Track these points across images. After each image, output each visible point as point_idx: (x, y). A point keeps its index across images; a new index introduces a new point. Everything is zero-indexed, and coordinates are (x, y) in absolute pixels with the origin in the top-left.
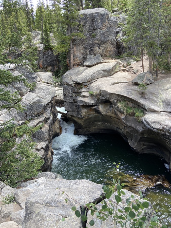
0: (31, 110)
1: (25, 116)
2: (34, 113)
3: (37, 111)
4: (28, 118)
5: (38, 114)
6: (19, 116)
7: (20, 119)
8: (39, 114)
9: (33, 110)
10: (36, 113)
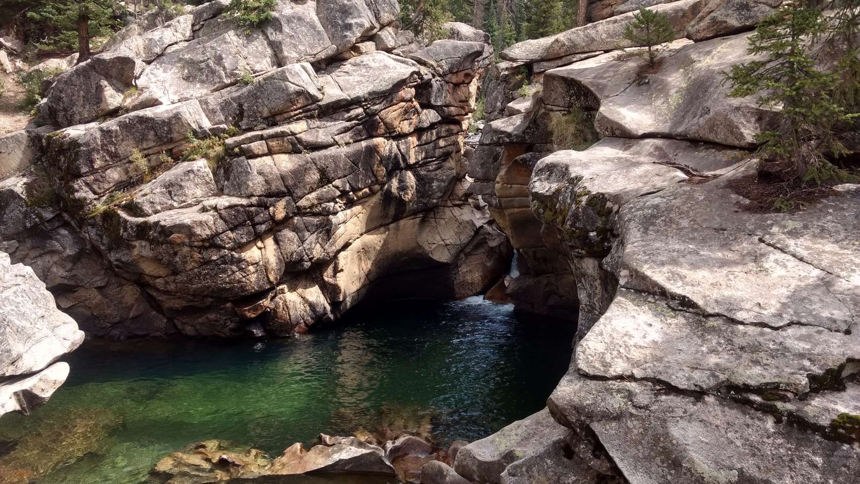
0: (257, 98)
1: (237, 115)
2: (260, 109)
3: (270, 106)
4: (243, 122)
5: (273, 115)
6: (222, 109)
7: (222, 118)
8: (278, 118)
9: (260, 100)
10: (266, 113)
